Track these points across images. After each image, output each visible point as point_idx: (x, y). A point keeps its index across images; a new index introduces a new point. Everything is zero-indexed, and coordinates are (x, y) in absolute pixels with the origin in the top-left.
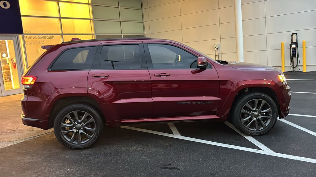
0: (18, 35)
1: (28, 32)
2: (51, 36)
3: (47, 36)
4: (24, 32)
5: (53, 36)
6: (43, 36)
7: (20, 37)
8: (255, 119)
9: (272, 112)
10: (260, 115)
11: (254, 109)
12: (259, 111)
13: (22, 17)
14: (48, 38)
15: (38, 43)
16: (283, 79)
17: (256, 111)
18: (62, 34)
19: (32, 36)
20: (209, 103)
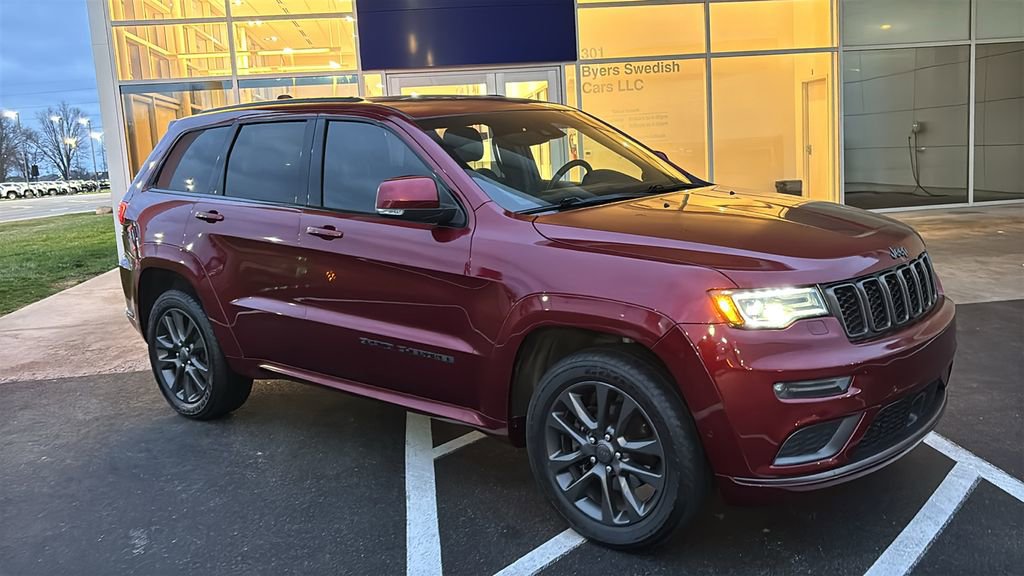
0: (562, 64)
1: (593, 54)
2: (670, 62)
3: (656, 63)
4: (582, 55)
5: (676, 62)
6: (640, 64)
7: (569, 69)
8: (599, 471)
9: (663, 458)
10: (620, 459)
11: (593, 425)
12: (613, 440)
13: (579, 10)
14: (656, 69)
15: (623, 86)
16: (738, 314)
17: (604, 438)
18: (708, 56)
19: (606, 66)
20: (444, 358)
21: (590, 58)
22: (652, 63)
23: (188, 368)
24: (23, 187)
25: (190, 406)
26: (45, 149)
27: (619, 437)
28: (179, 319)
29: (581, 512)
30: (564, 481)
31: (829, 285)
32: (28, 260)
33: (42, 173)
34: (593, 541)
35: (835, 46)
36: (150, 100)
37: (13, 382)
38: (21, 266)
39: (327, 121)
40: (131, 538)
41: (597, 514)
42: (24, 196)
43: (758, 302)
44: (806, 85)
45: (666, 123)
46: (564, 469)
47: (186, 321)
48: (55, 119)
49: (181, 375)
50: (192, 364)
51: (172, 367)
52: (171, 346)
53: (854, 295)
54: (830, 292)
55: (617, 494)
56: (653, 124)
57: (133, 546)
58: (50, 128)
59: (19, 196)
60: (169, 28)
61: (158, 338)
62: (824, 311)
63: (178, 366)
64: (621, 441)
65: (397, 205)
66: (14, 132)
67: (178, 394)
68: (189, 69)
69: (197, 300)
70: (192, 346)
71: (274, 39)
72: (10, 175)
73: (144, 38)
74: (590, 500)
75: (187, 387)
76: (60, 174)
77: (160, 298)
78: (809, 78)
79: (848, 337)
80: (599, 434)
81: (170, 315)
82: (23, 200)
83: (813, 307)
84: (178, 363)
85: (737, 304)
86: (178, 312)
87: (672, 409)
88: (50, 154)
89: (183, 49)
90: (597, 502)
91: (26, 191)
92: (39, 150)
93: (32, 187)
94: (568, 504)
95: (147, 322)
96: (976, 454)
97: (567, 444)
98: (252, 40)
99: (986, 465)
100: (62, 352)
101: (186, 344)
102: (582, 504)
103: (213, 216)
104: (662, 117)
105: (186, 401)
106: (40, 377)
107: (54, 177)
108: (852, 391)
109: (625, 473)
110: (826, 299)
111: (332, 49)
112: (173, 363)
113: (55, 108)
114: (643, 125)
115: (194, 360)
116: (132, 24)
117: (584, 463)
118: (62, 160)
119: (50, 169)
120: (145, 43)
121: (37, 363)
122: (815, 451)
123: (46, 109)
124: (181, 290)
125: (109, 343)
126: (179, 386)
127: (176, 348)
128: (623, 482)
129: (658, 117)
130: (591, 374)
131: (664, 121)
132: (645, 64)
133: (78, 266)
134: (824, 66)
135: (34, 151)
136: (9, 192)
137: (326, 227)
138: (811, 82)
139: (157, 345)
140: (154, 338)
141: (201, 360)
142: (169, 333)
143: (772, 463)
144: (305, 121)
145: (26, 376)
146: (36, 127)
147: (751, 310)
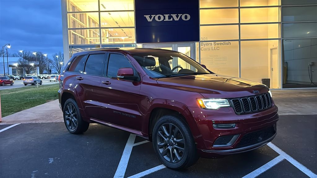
0: (195, 42)
2: (228, 42)
3: (223, 42)
4: (201, 40)
5: (230, 42)
6: (218, 42)
7: (197, 44)
8: (170, 148)
9: (185, 144)
10: (175, 144)
11: (168, 135)
12: (173, 139)
13: (200, 26)
14: (223, 44)
15: (213, 49)
16: (204, 105)
17: (171, 139)
18: (240, 40)
19: (208, 43)
20: (133, 116)
21: (203, 40)
22: (222, 42)
23: (73, 120)
24: (47, 75)
25: (72, 130)
26: (54, 65)
27: (175, 138)
28: (71, 106)
29: (165, 159)
30: (161, 151)
31: (231, 99)
32: (42, 94)
33: (53, 72)
34: (168, 167)
35: (280, 38)
36: (78, 50)
37: (30, 123)
38: (40, 96)
39: (110, 54)
40: (49, 160)
41: (169, 160)
42: (47, 78)
43: (210, 102)
44: (271, 50)
45: (226, 60)
46: (161, 147)
47: (73, 107)
48: (57, 57)
49: (71, 121)
50: (74, 119)
51: (68, 119)
52: (69, 114)
53: (239, 102)
54: (231, 101)
55: (174, 154)
56: (222, 60)
57: (49, 162)
58: (56, 59)
59: (45, 78)
60: (85, 30)
61: (66, 112)
62: (229, 105)
63: (70, 119)
64: (175, 139)
65: (122, 75)
66: (46, 60)
67: (70, 127)
68: (90, 42)
69: (76, 101)
70: (74, 114)
71: (117, 34)
72: (44, 72)
73: (78, 33)
74: (168, 156)
75: (72, 125)
76: (58, 72)
77: (67, 101)
78: (272, 47)
79: (236, 113)
80: (169, 137)
81: (69, 105)
82: (46, 79)
83: (226, 104)
84: (70, 118)
85: (204, 102)
86: (71, 105)
87: (187, 130)
88: (55, 66)
89: (88, 36)
90: (169, 157)
91: (47, 77)
92: (52, 65)
93: (49, 76)
94: (162, 157)
95: (64, 107)
96: (287, 153)
97: (162, 140)
98: (110, 34)
99: (288, 156)
100: (44, 117)
101: (72, 113)
102: (165, 157)
103: (81, 78)
104: (225, 58)
105: (72, 129)
106: (37, 122)
107: (56, 73)
108: (236, 128)
109: (176, 148)
110: (230, 102)
111: (129, 37)
112: (69, 118)
113: (58, 53)
114: (219, 60)
115: (74, 118)
116: (74, 29)
117: (166, 145)
118: (58, 68)
119: (55, 71)
120: (78, 34)
121: (37, 119)
122: (225, 144)
123: (55, 54)
124: (72, 98)
125: (57, 115)
126: (70, 125)
127: (70, 114)
128: (175, 150)
129: (223, 58)
130: (168, 121)
131: (226, 59)
132: (220, 42)
133: (55, 96)
134: (276, 44)
135: (51, 66)
136: (43, 77)
137: (107, 81)
138: (273, 49)
139: (65, 114)
140: (65, 111)
141: (76, 118)
142: (68, 110)
143: (212, 146)
144: (105, 54)
145: (34, 122)
146: (52, 59)
147: (208, 104)
